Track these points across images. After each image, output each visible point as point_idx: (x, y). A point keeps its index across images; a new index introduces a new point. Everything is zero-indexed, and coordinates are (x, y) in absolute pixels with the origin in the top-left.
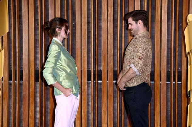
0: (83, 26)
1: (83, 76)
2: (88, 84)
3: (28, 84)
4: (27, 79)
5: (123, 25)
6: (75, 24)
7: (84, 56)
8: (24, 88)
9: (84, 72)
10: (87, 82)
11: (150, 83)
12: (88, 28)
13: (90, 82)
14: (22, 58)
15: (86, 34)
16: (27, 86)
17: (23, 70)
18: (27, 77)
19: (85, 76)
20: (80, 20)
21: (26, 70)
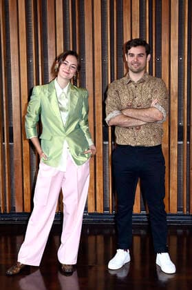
0: (95, 62)
3: (20, 147)
4: (19, 140)
5: (154, 60)
6: (84, 60)
7: (98, 107)
8: (15, 152)
10: (103, 144)
13: (107, 143)
14: (12, 110)
15: (101, 73)
17: (12, 128)
18: (19, 136)
20: (91, 54)
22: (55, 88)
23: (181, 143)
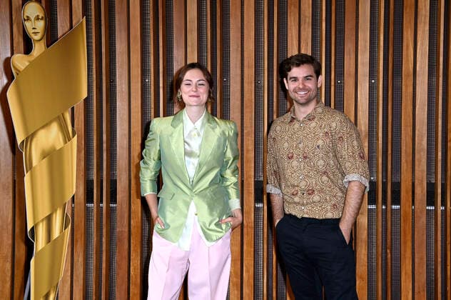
0: (245, 85)
1: (245, 192)
2: (256, 209)
3: (127, 210)
4: (126, 199)
5: (333, 83)
6: (228, 80)
7: (248, 150)
8: (118, 219)
9: (249, 184)
10: (255, 206)
11: (392, 209)
12: (258, 88)
13: (260, 205)
14: (116, 154)
15: (253, 101)
16: (126, 215)
17: (116, 180)
18: (126, 194)
19: (249, 193)
20: (239, 72)
21: (122, 179)
22: (182, 121)
23: (373, 207)
